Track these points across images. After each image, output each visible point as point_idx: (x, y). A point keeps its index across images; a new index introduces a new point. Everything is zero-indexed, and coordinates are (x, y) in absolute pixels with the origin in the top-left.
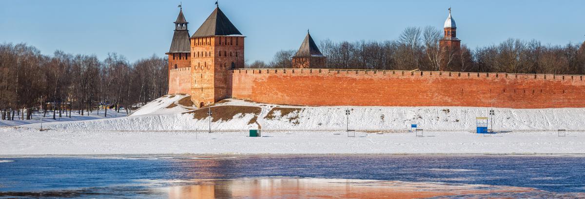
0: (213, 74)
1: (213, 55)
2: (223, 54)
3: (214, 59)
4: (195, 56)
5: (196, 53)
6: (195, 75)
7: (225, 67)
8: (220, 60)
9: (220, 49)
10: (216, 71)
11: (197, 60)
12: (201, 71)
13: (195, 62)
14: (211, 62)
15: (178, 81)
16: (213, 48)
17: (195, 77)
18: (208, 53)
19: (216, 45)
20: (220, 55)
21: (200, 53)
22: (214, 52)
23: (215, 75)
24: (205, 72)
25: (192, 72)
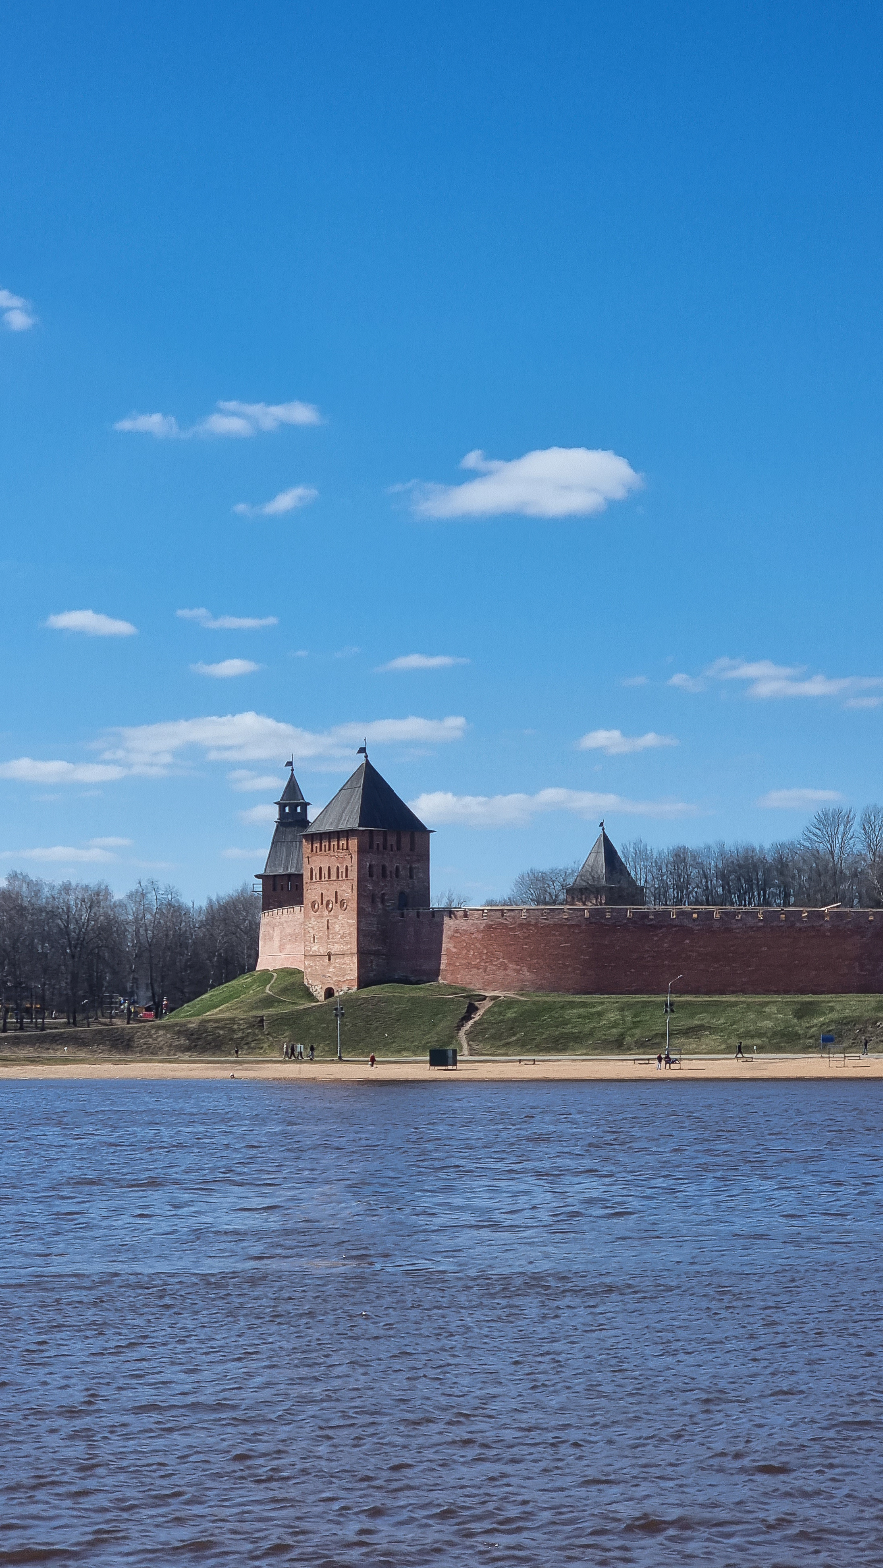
0: (354, 921)
1: (354, 875)
2: (377, 871)
3: (355, 884)
4: (312, 879)
5: (316, 872)
6: (313, 922)
7: (383, 902)
8: (370, 887)
9: (372, 859)
10: (361, 913)
11: (317, 886)
12: (326, 913)
13: (311, 892)
14: (350, 891)
15: (277, 939)
16: (355, 857)
17: (313, 928)
18: (342, 870)
19: (361, 851)
20: (371, 875)
21: (325, 872)
22: (355, 868)
23: (359, 922)
24: (336, 917)
25: (306, 916)
